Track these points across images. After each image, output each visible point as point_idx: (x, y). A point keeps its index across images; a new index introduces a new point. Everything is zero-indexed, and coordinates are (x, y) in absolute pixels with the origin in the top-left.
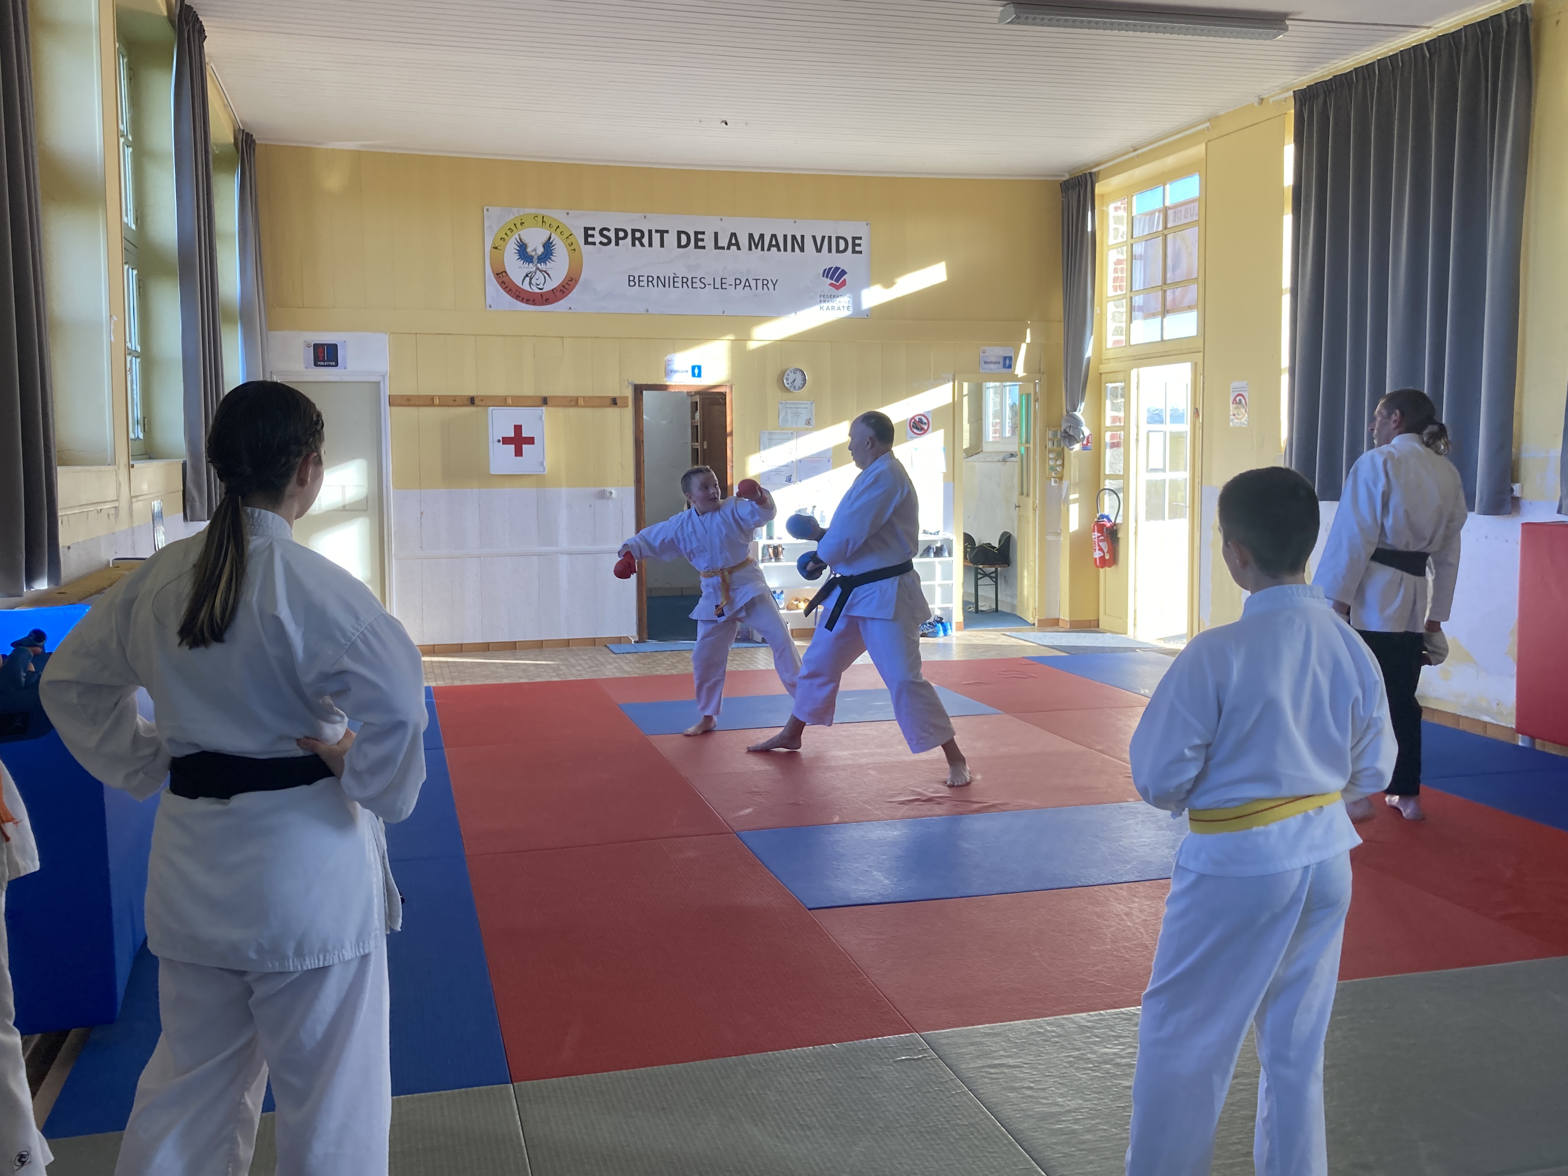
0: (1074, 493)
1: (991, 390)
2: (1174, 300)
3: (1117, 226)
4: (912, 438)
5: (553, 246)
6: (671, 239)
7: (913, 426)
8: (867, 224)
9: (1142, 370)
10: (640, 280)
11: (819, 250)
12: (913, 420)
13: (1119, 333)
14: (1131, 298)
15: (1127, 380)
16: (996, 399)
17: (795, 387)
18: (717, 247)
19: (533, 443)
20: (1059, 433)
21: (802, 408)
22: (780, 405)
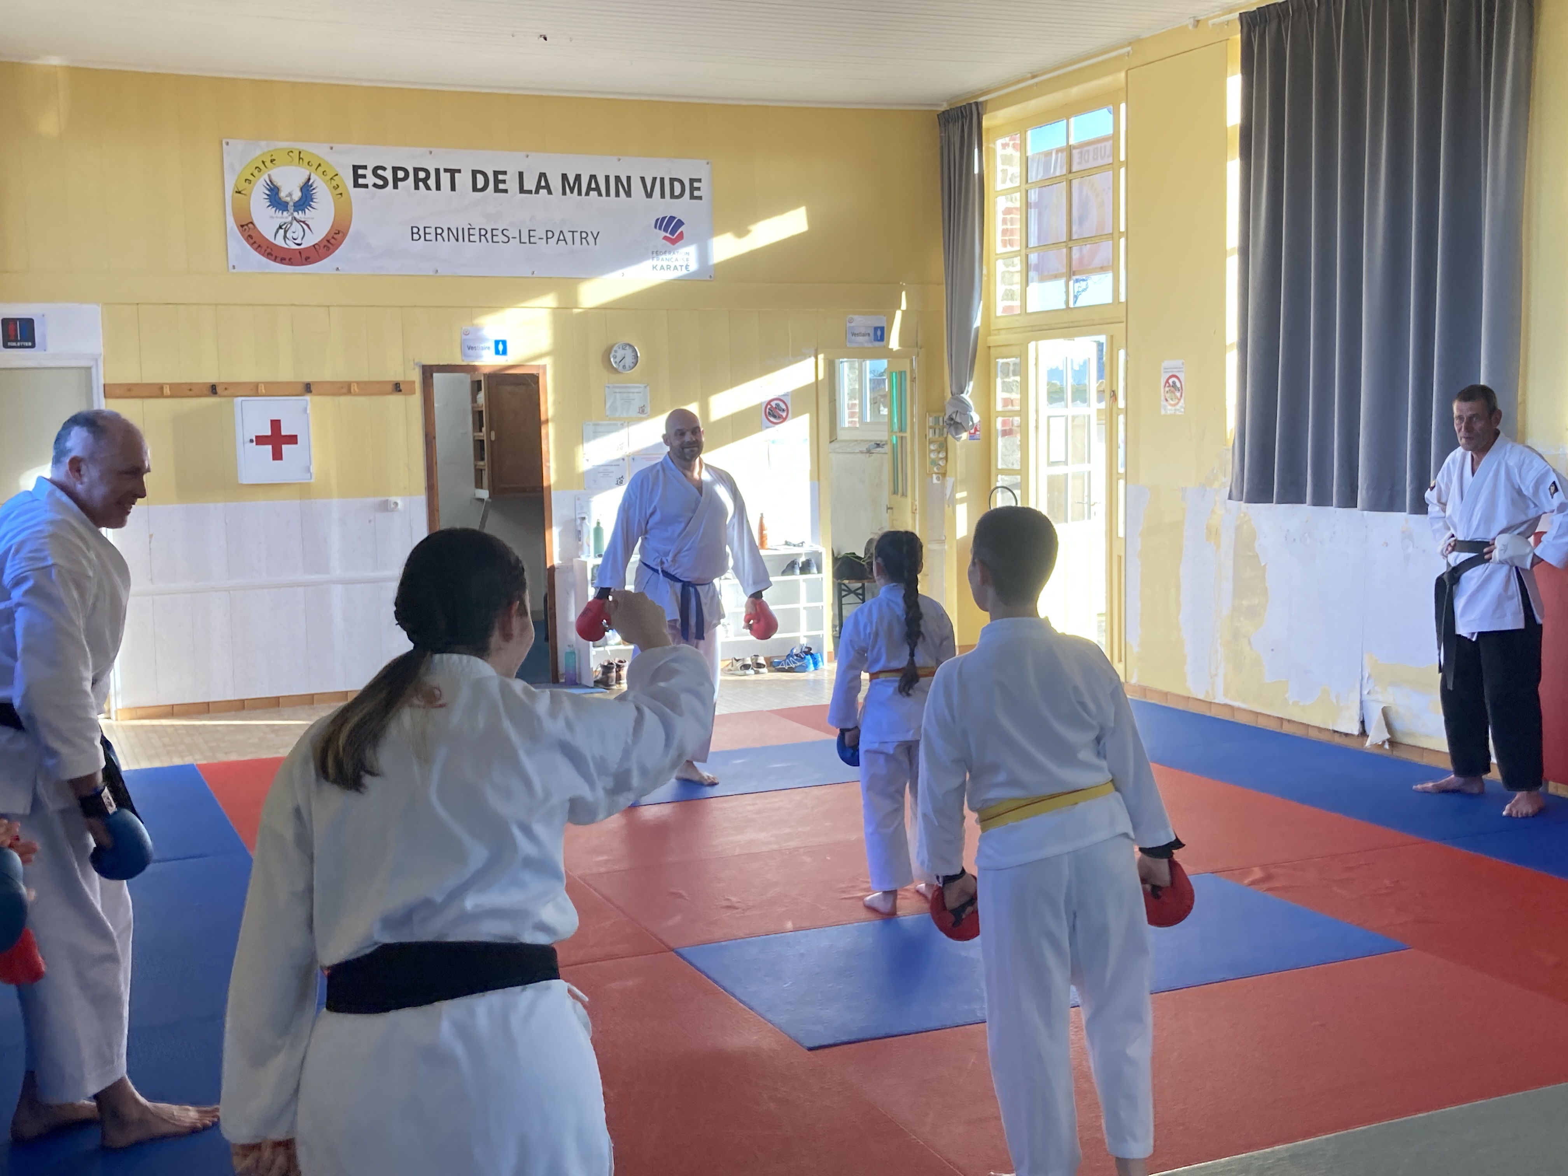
0: (961, 491)
1: (846, 368)
2: (1081, 259)
3: (1005, 167)
4: (767, 427)
5: (314, 189)
6: (464, 180)
7: (769, 413)
8: (708, 163)
9: (1042, 344)
10: (427, 232)
11: (649, 195)
12: (769, 406)
13: (1010, 297)
14: (1027, 256)
15: (1023, 355)
16: (851, 376)
17: (624, 367)
18: (522, 190)
19: (296, 443)
20: (941, 419)
21: (633, 393)
22: (607, 389)
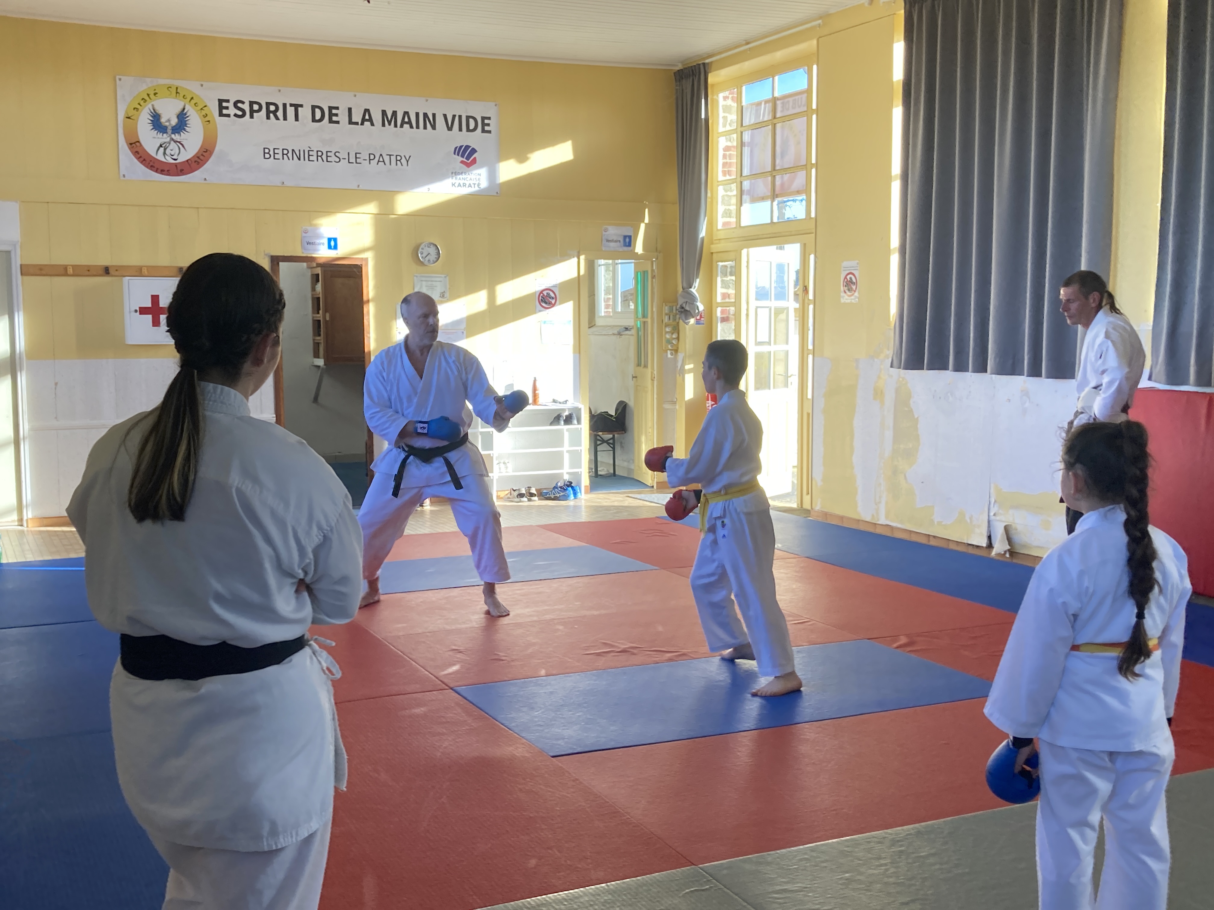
0: (689, 364)
1: (603, 267)
2: (782, 185)
3: (725, 114)
4: (540, 311)
5: (187, 117)
6: (305, 113)
7: (541, 299)
8: (496, 105)
9: (752, 250)
10: (276, 152)
11: (450, 129)
12: (542, 295)
13: (728, 215)
14: (741, 183)
15: (737, 260)
16: (607, 276)
17: (429, 261)
18: (351, 122)
20: (674, 308)
21: (436, 281)
22: (415, 277)
